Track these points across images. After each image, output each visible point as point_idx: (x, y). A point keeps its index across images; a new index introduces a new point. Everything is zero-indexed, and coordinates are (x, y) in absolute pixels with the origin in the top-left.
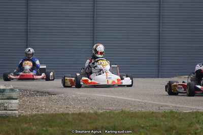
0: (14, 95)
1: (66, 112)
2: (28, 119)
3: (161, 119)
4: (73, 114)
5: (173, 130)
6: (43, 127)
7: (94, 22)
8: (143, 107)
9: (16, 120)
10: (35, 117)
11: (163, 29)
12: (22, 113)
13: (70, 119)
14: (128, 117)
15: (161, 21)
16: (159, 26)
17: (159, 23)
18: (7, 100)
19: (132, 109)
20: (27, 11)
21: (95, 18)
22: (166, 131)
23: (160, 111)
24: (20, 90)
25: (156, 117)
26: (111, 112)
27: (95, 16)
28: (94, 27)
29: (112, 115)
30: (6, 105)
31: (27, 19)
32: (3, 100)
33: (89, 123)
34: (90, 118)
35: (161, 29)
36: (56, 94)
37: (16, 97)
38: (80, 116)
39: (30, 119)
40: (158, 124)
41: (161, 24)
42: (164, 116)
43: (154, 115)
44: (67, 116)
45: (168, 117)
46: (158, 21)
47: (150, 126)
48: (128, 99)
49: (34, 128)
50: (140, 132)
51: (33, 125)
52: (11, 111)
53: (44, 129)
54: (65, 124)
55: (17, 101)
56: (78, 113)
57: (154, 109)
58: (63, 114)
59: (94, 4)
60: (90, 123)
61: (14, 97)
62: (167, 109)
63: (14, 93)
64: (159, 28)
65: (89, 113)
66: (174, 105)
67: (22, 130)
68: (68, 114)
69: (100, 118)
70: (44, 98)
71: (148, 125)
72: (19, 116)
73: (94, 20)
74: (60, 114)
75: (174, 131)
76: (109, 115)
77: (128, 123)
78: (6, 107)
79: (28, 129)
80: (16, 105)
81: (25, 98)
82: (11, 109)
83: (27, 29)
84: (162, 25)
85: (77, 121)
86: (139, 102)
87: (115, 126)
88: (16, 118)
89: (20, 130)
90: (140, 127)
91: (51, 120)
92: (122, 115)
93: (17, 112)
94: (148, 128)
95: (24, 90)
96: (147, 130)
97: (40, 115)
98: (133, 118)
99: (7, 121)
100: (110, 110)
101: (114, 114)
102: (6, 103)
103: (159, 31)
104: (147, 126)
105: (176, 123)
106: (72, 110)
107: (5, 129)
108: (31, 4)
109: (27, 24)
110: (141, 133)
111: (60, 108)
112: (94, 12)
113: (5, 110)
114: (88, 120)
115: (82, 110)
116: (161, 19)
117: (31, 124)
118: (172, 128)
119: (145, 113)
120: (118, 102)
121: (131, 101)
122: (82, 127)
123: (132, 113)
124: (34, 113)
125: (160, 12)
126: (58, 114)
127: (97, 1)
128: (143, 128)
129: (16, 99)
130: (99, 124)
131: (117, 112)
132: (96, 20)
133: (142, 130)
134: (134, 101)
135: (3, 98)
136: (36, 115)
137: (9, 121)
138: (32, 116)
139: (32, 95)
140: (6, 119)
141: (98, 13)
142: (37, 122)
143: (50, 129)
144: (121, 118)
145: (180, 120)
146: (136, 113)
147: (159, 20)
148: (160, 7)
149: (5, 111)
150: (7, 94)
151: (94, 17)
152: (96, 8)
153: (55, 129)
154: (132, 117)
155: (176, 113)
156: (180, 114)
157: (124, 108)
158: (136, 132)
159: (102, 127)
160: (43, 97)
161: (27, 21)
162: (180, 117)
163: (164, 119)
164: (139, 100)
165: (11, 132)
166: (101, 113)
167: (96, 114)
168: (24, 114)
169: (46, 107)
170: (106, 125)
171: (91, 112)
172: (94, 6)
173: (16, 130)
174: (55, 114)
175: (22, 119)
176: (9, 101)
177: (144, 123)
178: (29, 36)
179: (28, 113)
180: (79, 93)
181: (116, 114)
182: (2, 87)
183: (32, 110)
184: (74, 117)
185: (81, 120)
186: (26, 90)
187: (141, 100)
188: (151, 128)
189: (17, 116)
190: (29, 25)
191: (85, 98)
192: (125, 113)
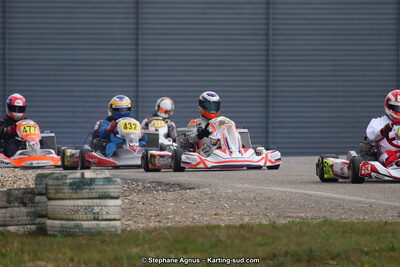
0: (112, 189)
1: (214, 222)
2: (141, 237)
4: (228, 227)
6: (171, 252)
7: (268, 45)
8: (366, 213)
9: (117, 239)
10: (154, 234)
12: (129, 225)
13: (223, 238)
14: (337, 232)
16: (398, 50)
17: (398, 45)
18: (98, 201)
19: (345, 217)
20: (137, 24)
21: (271, 37)
24: (125, 180)
25: (393, 232)
26: (304, 223)
27: (271, 32)
28: (268, 55)
29: (305, 229)
30: (96, 210)
31: (137, 39)
32: (90, 201)
33: (260, 245)
34: (263, 235)
36: (194, 188)
37: (116, 195)
38: (242, 231)
39: (144, 237)
40: (397, 245)
43: (388, 227)
44: (216, 231)
46: (395, 42)
47: (380, 250)
48: (337, 196)
50: (360, 261)
51: (151, 250)
54: (212, 247)
55: (118, 202)
56: (237, 224)
57: (390, 217)
58: (209, 227)
59: (268, 9)
60: (263, 245)
61: (112, 194)
63: (113, 186)
64: (398, 55)
65: (260, 224)
67: (128, 258)
68: (218, 227)
69: (282, 235)
70: (170, 195)
71: (377, 248)
72: (123, 231)
73: (267, 40)
74: (202, 228)
76: (300, 229)
77: (338, 244)
78: (98, 213)
80: (118, 209)
81: (134, 197)
82: (108, 217)
83: (137, 60)
85: (237, 241)
86: (360, 202)
87: (311, 251)
88: (118, 235)
89: (125, 260)
90: (361, 251)
91: (184, 239)
92: (325, 228)
93: (118, 223)
94: (377, 254)
95: (132, 180)
96: (375, 257)
97: (163, 228)
98: (347, 235)
99: (98, 242)
100: (301, 218)
101: (308, 225)
102: (98, 206)
103: (398, 60)
104: (376, 250)
106: (226, 218)
107: (96, 256)
108: (145, 11)
109: (137, 50)
110: (363, 263)
111: (203, 215)
112: (267, 24)
113: (95, 219)
114: (259, 239)
115: (247, 220)
117: (146, 246)
119: (371, 222)
120: (317, 202)
121: (344, 200)
122: (246, 252)
123: (345, 224)
124: (152, 225)
126: (198, 227)
127: (274, 3)
128: (367, 253)
129: (117, 198)
130: (279, 247)
131: (315, 222)
132: (273, 40)
133: (365, 259)
134: (350, 201)
135: (91, 196)
136: (155, 229)
137: (103, 242)
138: (148, 231)
139: (147, 190)
140: (97, 238)
141: (276, 27)
142: (158, 243)
144: (323, 235)
146: (353, 224)
149: (95, 222)
150: (99, 188)
151: (267, 34)
152: (271, 16)
157: (328, 215)
158: (352, 263)
159: (286, 253)
160: (169, 193)
161: (137, 45)
164: (359, 199)
165: (107, 263)
166: (284, 225)
167: (274, 226)
168: (133, 227)
169: (175, 213)
170: (293, 248)
171: (264, 222)
172: (268, 14)
173: (116, 259)
174: (193, 227)
175: (128, 237)
176: (102, 202)
177: (369, 244)
178: (141, 73)
179: (141, 226)
180: (240, 185)
181: (314, 227)
182: (88, 174)
183: (148, 219)
184: (230, 232)
185: (244, 239)
186: (137, 181)
187: (362, 199)
188: (384, 253)
189: (119, 232)
190: (140, 52)
191: (253, 195)
192: (331, 225)
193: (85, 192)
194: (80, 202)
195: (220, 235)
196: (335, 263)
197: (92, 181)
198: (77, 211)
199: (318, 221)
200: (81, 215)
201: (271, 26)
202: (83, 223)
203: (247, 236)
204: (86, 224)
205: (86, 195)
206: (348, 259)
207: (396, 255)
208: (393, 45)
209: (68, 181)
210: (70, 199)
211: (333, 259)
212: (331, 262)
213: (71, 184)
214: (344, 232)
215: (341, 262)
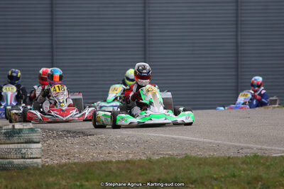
0: (35, 136)
1: (108, 159)
2: (56, 170)
3: (242, 166)
4: (118, 162)
5: (258, 181)
6: (77, 180)
7: (145, 33)
8: (215, 151)
9: (38, 172)
10: (65, 168)
11: (242, 41)
12: (47, 161)
13: (114, 170)
15: (239, 29)
16: (237, 35)
17: (237, 31)
18: (25, 145)
19: (201, 154)
20: (52, 18)
21: (147, 27)
22: (249, 183)
23: (239, 155)
24: (44, 130)
25: (234, 164)
26: (171, 158)
27: (147, 23)
28: (145, 40)
29: (172, 162)
30: (24, 151)
31: (52, 29)
32: (19, 145)
33: (140, 174)
34: (142, 167)
35: (239, 41)
36: (93, 135)
37: (38, 140)
38: (128, 165)
39: (58, 170)
40: (237, 173)
41: (239, 33)
42: (244, 162)
43: (231, 160)
44: (110, 165)
45: (250, 164)
46: (235, 30)
47: (225, 177)
48: (194, 139)
49: (64, 183)
50: (211, 185)
51: (63, 179)
52: (31, 160)
53: (78, 183)
54: (106, 176)
55: (39, 145)
56: (124, 160)
57: (232, 153)
58: (103, 162)
59: (145, 7)
60: (142, 175)
61: (35, 140)
62: (249, 152)
63: (35, 134)
64: (237, 39)
65: (140, 160)
66: (259, 146)
67: (47, 185)
68: (111, 162)
69: (155, 166)
70: (76, 140)
71: (223, 175)
72: (43, 166)
73: (145, 29)
74: (99, 162)
75: (260, 183)
76: (168, 163)
77: (195, 173)
78: (25, 154)
79: (55, 184)
80: (38, 150)
81: (51, 141)
82: (32, 156)
83: (52, 44)
84: (241, 35)
85: (123, 172)
86: (211, 143)
87: (176, 178)
88: (38, 169)
89: (44, 186)
90: (212, 178)
91: (87, 171)
92: (187, 162)
93: (39, 161)
94: (223, 180)
95: (49, 130)
96: (221, 181)
97: (72, 164)
98: (201, 166)
99: (26, 174)
100: (169, 155)
101: (175, 161)
102: (25, 148)
103: (237, 43)
104: (222, 177)
105: (262, 172)
106: (116, 156)
107: (24, 184)
108: (57, 9)
109: (52, 37)
110: (213, 186)
111: (99, 154)
112: (145, 18)
113: (23, 158)
114: (139, 170)
115: (131, 156)
116: (239, 26)
117: (60, 176)
118: (257, 179)
119: (218, 158)
120: (180, 143)
122: (130, 179)
123: (201, 159)
124: (64, 161)
125: (237, 17)
126: (96, 162)
127: (149, 3)
128: (216, 179)
129: (38, 143)
130: (154, 176)
131: (179, 157)
132: (149, 29)
133: (214, 183)
134: (204, 142)
135: (20, 141)
136: (65, 164)
137: (29, 174)
138: (61, 166)
139: (60, 136)
140: (24, 171)
141: (151, 20)
142: (68, 174)
143: (87, 183)
144: (185, 167)
145: (268, 167)
146: (206, 158)
147: (237, 28)
148: (237, 10)
149: (23, 160)
150: (25, 136)
151: (145, 25)
152: (147, 12)
153: (93, 183)
154: (201, 164)
155: (262, 157)
156: (267, 158)
157: (188, 153)
158: (206, 186)
159: (159, 180)
161: (52, 33)
162: (268, 164)
163: (245, 166)
164: (210, 141)
166: (158, 160)
167: (150, 161)
168: (50, 163)
169: (80, 153)
170: (163, 176)
171: (143, 158)
172: (145, 10)
173: (38, 185)
174: (93, 162)
175: (46, 170)
176: (28, 145)
177: (217, 173)
178: (55, 54)
179: (56, 162)
180: (126, 132)
181: (178, 161)
182: (18, 126)
183: (61, 157)
184: (119, 166)
185: (129, 170)
186: (52, 130)
187: (212, 141)
188: (228, 179)
189: (40, 167)
190: (54, 39)
191: (135, 139)
192: (190, 160)
193: (15, 139)
194: (12, 146)
195: (112, 168)
196: (193, 186)
197: (20, 131)
198: (10, 152)
199: (181, 157)
200: (13, 155)
201: (147, 20)
202: (14, 160)
203: (131, 168)
204: (16, 161)
205: (16, 141)
206: (202, 183)
207: (236, 180)
208: (234, 31)
209: (3, 131)
210: (5, 144)
211: (192, 184)
212: (190, 186)
213: (5, 133)
214: (200, 164)
215: (197, 186)
